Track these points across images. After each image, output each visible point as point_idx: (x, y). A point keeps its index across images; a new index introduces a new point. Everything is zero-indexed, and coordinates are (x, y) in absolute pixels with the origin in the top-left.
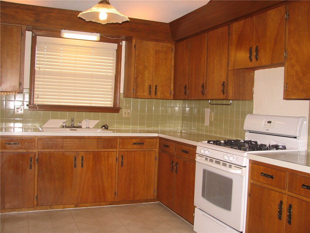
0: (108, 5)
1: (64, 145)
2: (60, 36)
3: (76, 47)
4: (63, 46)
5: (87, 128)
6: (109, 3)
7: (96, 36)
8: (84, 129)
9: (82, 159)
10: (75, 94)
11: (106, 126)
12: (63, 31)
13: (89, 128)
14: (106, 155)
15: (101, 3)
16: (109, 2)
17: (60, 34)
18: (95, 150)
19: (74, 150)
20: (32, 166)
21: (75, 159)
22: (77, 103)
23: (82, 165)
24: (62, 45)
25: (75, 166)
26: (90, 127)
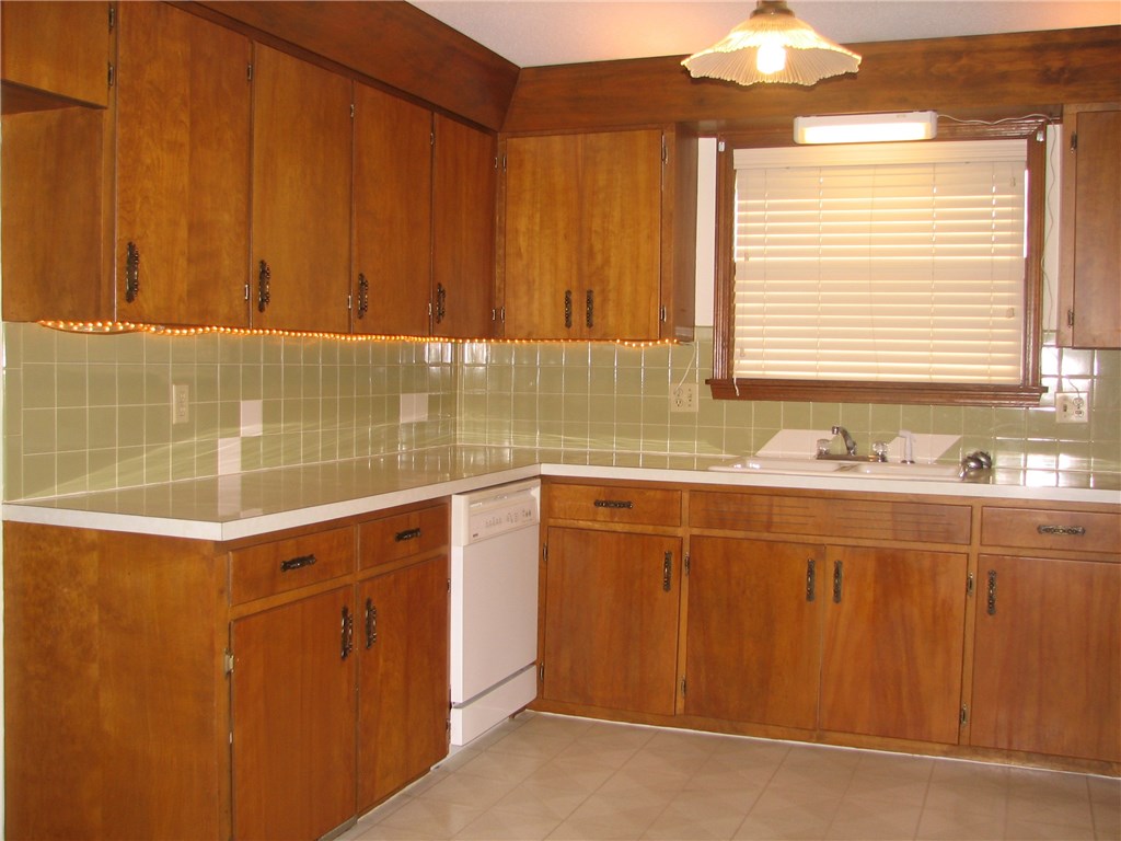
0: (782, 20)
1: (776, 519)
2: (792, 139)
3: (871, 171)
4: (823, 173)
5: (904, 462)
6: (787, 12)
7: (918, 120)
8: (895, 464)
9: (837, 574)
10: (872, 340)
11: (983, 459)
12: (800, 122)
13: (912, 462)
14: (927, 563)
15: (757, 13)
16: (789, 7)
17: (792, 132)
18: (885, 544)
19: (811, 539)
20: (672, 581)
21: (811, 572)
22: (879, 371)
23: (837, 592)
24: (820, 168)
25: (810, 595)
26: (917, 458)
